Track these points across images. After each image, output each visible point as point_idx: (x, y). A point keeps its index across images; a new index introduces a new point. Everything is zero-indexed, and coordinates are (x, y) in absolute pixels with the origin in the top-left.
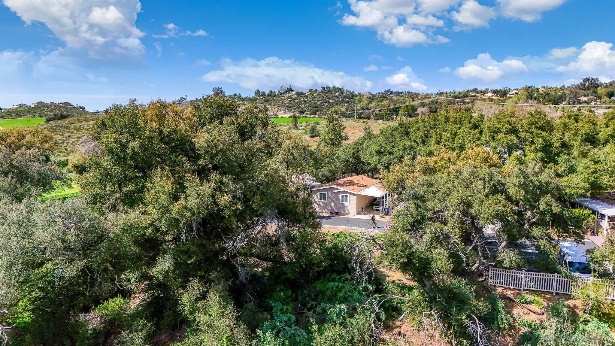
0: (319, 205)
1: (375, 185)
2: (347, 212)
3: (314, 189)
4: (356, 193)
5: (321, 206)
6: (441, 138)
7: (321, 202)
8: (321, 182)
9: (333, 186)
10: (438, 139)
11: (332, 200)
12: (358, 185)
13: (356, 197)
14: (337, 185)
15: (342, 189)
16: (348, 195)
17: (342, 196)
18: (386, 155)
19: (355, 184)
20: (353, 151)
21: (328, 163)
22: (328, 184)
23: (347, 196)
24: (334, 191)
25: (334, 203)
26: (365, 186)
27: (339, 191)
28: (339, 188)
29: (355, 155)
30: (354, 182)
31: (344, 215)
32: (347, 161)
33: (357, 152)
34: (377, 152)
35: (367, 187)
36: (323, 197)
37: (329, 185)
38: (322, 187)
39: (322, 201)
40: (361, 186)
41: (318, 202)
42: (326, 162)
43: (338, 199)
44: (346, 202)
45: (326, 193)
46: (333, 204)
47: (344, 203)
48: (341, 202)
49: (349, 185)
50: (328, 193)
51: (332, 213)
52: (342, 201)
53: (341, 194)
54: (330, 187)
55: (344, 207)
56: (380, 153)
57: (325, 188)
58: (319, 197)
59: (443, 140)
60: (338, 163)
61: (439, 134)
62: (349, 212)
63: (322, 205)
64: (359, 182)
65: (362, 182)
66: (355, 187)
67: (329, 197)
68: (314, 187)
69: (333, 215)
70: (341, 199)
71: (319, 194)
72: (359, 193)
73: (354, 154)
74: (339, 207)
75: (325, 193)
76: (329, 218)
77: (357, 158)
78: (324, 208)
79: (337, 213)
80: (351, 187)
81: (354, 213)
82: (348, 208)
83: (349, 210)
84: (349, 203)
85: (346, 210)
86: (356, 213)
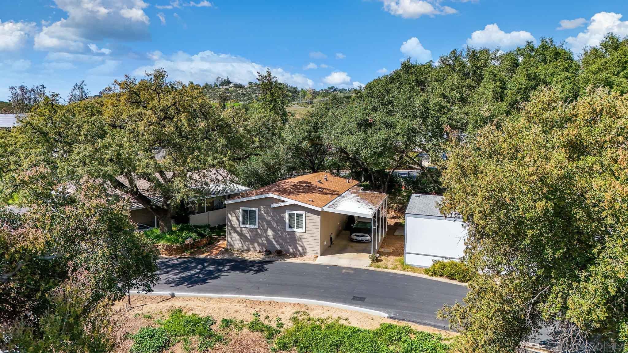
0: (241, 235)
1: (352, 190)
2: (300, 248)
3: (230, 202)
4: (319, 209)
5: (245, 236)
6: (504, 88)
7: (245, 229)
8: (249, 185)
9: (271, 195)
10: (499, 90)
11: (270, 226)
12: (321, 190)
13: (319, 218)
14: (278, 191)
15: (289, 201)
16: (304, 213)
17: (290, 215)
18: (379, 129)
19: (314, 190)
20: (307, 128)
21: (261, 147)
22: (262, 189)
23: (301, 215)
24: (274, 205)
25: (274, 229)
26: (335, 193)
27: (283, 204)
28: (283, 199)
29: (312, 135)
30: (312, 186)
31: (294, 255)
32: (298, 148)
33: (316, 129)
34: (360, 125)
35: (339, 195)
36: (248, 217)
37: (263, 193)
38: (247, 196)
39: (247, 226)
40: (326, 194)
41: (238, 229)
42: (256, 144)
43: (281, 221)
44: (298, 227)
45: (257, 210)
46: (270, 233)
47: (295, 230)
48: (288, 229)
49: (304, 192)
50: (259, 210)
51: (268, 253)
52: (290, 227)
53: (288, 212)
54: (263, 196)
55: (293, 239)
56: (366, 125)
57: (254, 198)
58: (241, 219)
59: (509, 92)
60: (281, 149)
61: (500, 80)
62: (304, 248)
63: (248, 236)
64: (321, 186)
65: (326, 185)
66: (316, 196)
67: (261, 217)
68: (230, 197)
69: (271, 257)
70: (287, 221)
71: (240, 212)
72: (326, 209)
73: (310, 132)
74: (284, 240)
75: (253, 209)
76: (260, 266)
77: (316, 142)
78: (252, 241)
79: (280, 254)
80: (307, 196)
81: (315, 252)
82: (303, 240)
83: (306, 246)
84: (304, 230)
85: (298, 245)
86: (319, 252)
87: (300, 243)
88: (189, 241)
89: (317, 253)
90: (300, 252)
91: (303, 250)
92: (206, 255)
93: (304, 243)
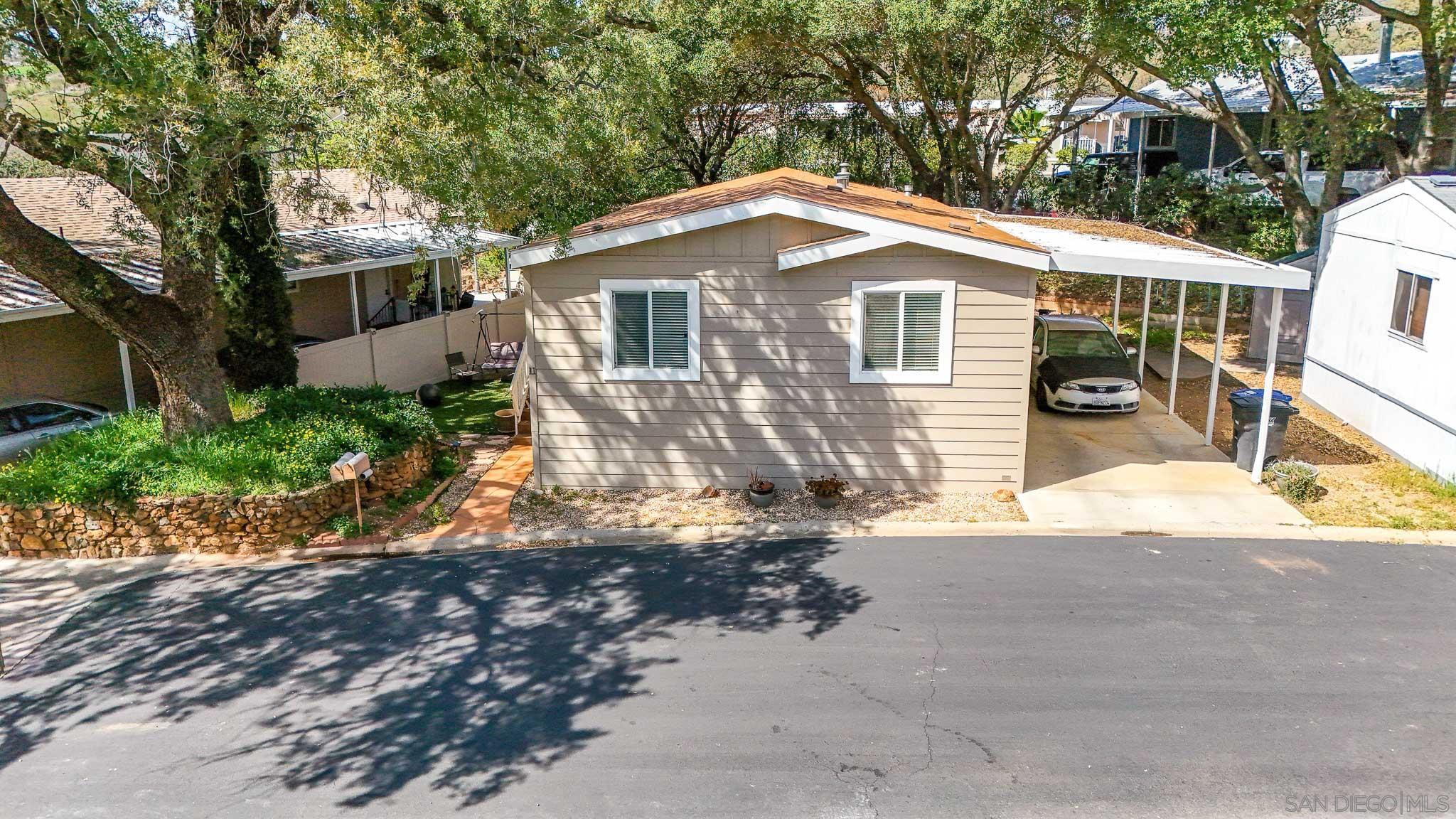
2: (908, 460)
5: (617, 419)
9: (775, 203)
11: (755, 364)
13: (1026, 306)
15: (873, 228)
16: (946, 288)
17: (877, 307)
23: (932, 300)
24: (791, 259)
25: (770, 376)
27: (837, 249)
28: (840, 219)
31: (887, 498)
36: (645, 326)
39: (643, 373)
41: (587, 390)
43: (819, 339)
44: (911, 362)
45: (690, 287)
46: (756, 399)
47: (892, 375)
48: (857, 375)
50: (707, 288)
52: (868, 364)
53: (859, 291)
58: (602, 337)
62: (927, 457)
67: (717, 327)
69: (792, 518)
70: (855, 336)
71: (599, 303)
74: (831, 424)
75: (680, 286)
81: (998, 475)
82: (927, 421)
83: (939, 448)
84: (942, 376)
85: (899, 449)
86: (1019, 476)
87: (912, 435)
88: (346, 469)
89: (1006, 479)
90: (907, 480)
91: (923, 466)
92: (440, 530)
93: (932, 434)
